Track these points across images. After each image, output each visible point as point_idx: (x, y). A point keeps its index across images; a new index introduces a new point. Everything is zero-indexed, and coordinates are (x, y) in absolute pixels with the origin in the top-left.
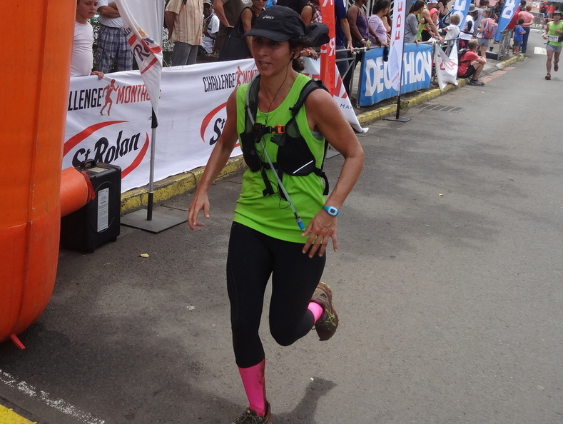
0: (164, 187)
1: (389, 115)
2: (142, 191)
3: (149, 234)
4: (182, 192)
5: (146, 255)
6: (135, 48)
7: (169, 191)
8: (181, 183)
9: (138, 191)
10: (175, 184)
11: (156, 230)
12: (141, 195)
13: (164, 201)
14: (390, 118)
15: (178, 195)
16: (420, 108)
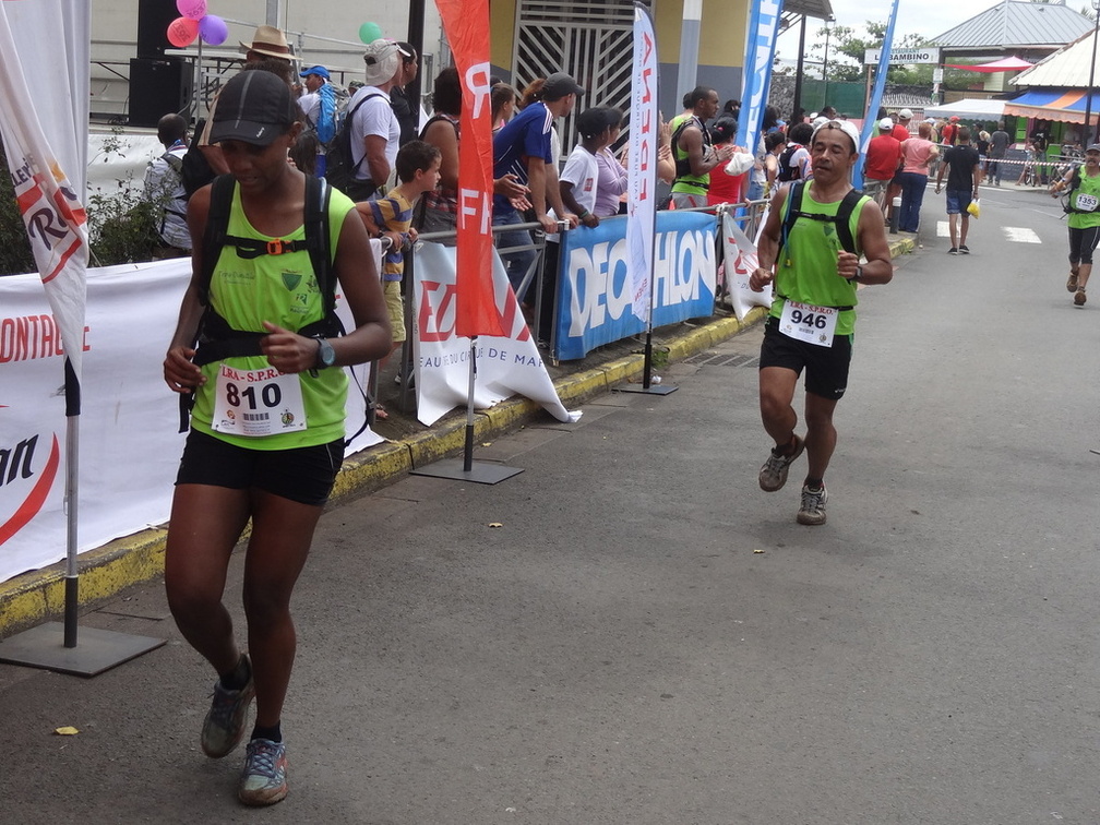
0: (102, 565)
1: (627, 380)
2: (47, 577)
3: (73, 680)
4: (146, 577)
5: (71, 730)
7: (113, 574)
8: (142, 555)
9: (36, 577)
10: (129, 558)
11: (92, 671)
12: (45, 586)
13: (102, 600)
14: (629, 388)
15: (138, 584)
16: (695, 362)
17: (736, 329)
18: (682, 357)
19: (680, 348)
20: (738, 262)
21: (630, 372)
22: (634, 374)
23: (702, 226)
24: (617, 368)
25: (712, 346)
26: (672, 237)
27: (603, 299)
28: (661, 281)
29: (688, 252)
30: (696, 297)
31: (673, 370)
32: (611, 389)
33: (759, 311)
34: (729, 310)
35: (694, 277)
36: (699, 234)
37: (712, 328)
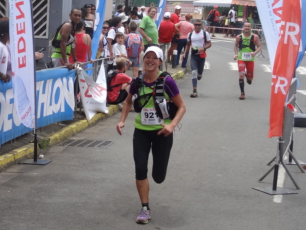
1: (26, 157)
14: (27, 162)
16: (63, 145)
17: (87, 125)
18: (57, 143)
19: (56, 138)
20: (87, 91)
21: (28, 153)
22: (30, 154)
23: (67, 76)
24: (21, 152)
25: (74, 135)
26: (49, 83)
27: (10, 117)
28: (43, 104)
29: (58, 89)
30: (63, 110)
31: (51, 150)
32: (17, 162)
33: (99, 115)
34: (83, 115)
35: (61, 100)
36: (65, 80)
37: (73, 126)
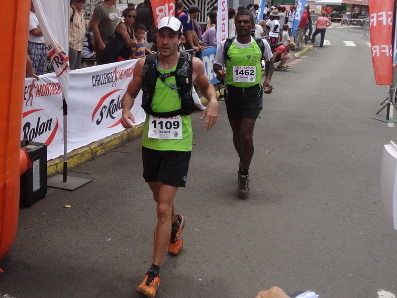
0: (71, 158)
2: (57, 161)
3: (67, 191)
4: (83, 161)
5: (69, 206)
6: (54, 59)
7: (74, 160)
8: (82, 154)
9: (53, 161)
10: (79, 155)
11: (72, 189)
12: (56, 164)
13: (72, 168)
15: (81, 163)
